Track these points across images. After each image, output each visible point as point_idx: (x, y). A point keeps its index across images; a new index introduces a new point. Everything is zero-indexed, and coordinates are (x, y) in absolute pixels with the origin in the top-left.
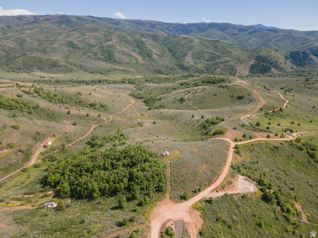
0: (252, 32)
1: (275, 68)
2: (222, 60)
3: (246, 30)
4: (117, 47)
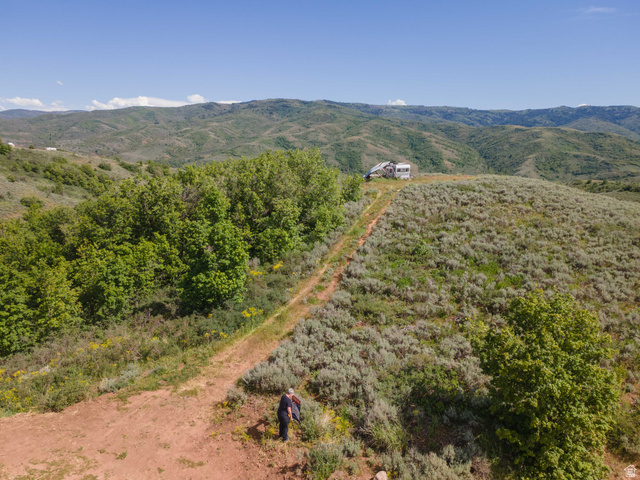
2: (615, 173)
4: (368, 145)
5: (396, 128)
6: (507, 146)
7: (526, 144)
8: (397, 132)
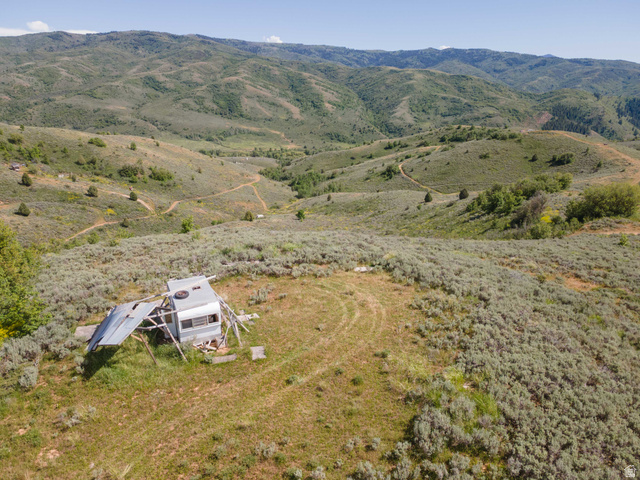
0: (537, 66)
1: (597, 131)
2: (476, 114)
3: (522, 63)
4: (248, 87)
5: (276, 68)
6: (383, 87)
7: (401, 85)
8: (277, 73)
